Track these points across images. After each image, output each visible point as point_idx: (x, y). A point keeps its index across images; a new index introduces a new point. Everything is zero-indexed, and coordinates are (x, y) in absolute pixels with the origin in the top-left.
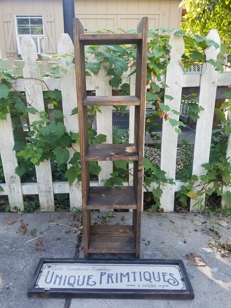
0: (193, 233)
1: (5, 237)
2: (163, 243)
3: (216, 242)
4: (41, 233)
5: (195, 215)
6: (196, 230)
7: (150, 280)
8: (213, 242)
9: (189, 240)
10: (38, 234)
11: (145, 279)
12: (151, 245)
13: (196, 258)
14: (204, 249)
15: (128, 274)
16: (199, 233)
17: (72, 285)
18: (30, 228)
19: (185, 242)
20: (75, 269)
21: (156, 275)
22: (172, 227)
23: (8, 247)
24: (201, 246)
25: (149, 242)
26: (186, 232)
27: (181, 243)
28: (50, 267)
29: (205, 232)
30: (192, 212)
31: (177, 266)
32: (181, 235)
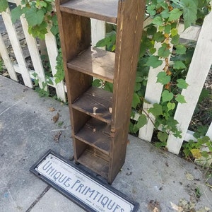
0: (176, 185)
1: (42, 120)
2: (142, 180)
3: (189, 203)
4: (65, 127)
5: (196, 168)
6: (181, 184)
7: (104, 205)
8: (185, 203)
9: (166, 189)
10: (63, 126)
11: (102, 202)
12: (131, 176)
13: (156, 208)
14: (172, 203)
15: (93, 191)
16: (182, 187)
17: (55, 179)
18: (61, 120)
19: (160, 189)
20: (65, 168)
21: (111, 204)
22: (163, 170)
23: (40, 129)
24: (172, 200)
25: (131, 173)
26: (171, 180)
27: (156, 188)
28: (52, 158)
29: (189, 189)
30: (196, 164)
31: (133, 207)
32: (164, 181)
